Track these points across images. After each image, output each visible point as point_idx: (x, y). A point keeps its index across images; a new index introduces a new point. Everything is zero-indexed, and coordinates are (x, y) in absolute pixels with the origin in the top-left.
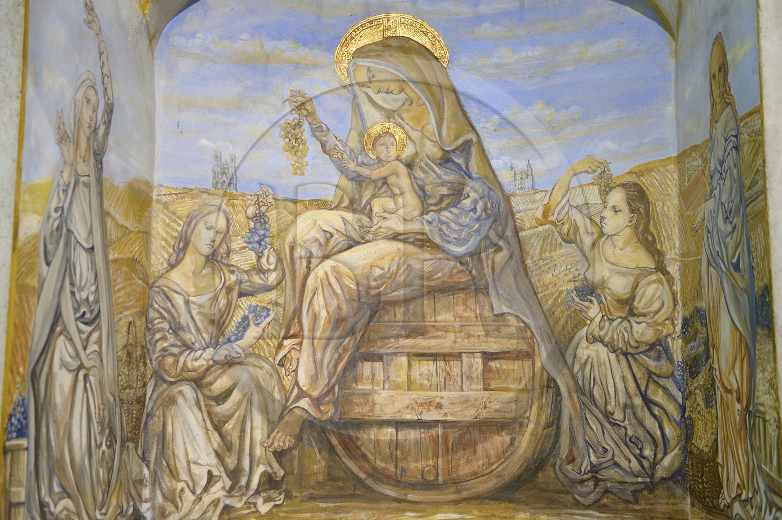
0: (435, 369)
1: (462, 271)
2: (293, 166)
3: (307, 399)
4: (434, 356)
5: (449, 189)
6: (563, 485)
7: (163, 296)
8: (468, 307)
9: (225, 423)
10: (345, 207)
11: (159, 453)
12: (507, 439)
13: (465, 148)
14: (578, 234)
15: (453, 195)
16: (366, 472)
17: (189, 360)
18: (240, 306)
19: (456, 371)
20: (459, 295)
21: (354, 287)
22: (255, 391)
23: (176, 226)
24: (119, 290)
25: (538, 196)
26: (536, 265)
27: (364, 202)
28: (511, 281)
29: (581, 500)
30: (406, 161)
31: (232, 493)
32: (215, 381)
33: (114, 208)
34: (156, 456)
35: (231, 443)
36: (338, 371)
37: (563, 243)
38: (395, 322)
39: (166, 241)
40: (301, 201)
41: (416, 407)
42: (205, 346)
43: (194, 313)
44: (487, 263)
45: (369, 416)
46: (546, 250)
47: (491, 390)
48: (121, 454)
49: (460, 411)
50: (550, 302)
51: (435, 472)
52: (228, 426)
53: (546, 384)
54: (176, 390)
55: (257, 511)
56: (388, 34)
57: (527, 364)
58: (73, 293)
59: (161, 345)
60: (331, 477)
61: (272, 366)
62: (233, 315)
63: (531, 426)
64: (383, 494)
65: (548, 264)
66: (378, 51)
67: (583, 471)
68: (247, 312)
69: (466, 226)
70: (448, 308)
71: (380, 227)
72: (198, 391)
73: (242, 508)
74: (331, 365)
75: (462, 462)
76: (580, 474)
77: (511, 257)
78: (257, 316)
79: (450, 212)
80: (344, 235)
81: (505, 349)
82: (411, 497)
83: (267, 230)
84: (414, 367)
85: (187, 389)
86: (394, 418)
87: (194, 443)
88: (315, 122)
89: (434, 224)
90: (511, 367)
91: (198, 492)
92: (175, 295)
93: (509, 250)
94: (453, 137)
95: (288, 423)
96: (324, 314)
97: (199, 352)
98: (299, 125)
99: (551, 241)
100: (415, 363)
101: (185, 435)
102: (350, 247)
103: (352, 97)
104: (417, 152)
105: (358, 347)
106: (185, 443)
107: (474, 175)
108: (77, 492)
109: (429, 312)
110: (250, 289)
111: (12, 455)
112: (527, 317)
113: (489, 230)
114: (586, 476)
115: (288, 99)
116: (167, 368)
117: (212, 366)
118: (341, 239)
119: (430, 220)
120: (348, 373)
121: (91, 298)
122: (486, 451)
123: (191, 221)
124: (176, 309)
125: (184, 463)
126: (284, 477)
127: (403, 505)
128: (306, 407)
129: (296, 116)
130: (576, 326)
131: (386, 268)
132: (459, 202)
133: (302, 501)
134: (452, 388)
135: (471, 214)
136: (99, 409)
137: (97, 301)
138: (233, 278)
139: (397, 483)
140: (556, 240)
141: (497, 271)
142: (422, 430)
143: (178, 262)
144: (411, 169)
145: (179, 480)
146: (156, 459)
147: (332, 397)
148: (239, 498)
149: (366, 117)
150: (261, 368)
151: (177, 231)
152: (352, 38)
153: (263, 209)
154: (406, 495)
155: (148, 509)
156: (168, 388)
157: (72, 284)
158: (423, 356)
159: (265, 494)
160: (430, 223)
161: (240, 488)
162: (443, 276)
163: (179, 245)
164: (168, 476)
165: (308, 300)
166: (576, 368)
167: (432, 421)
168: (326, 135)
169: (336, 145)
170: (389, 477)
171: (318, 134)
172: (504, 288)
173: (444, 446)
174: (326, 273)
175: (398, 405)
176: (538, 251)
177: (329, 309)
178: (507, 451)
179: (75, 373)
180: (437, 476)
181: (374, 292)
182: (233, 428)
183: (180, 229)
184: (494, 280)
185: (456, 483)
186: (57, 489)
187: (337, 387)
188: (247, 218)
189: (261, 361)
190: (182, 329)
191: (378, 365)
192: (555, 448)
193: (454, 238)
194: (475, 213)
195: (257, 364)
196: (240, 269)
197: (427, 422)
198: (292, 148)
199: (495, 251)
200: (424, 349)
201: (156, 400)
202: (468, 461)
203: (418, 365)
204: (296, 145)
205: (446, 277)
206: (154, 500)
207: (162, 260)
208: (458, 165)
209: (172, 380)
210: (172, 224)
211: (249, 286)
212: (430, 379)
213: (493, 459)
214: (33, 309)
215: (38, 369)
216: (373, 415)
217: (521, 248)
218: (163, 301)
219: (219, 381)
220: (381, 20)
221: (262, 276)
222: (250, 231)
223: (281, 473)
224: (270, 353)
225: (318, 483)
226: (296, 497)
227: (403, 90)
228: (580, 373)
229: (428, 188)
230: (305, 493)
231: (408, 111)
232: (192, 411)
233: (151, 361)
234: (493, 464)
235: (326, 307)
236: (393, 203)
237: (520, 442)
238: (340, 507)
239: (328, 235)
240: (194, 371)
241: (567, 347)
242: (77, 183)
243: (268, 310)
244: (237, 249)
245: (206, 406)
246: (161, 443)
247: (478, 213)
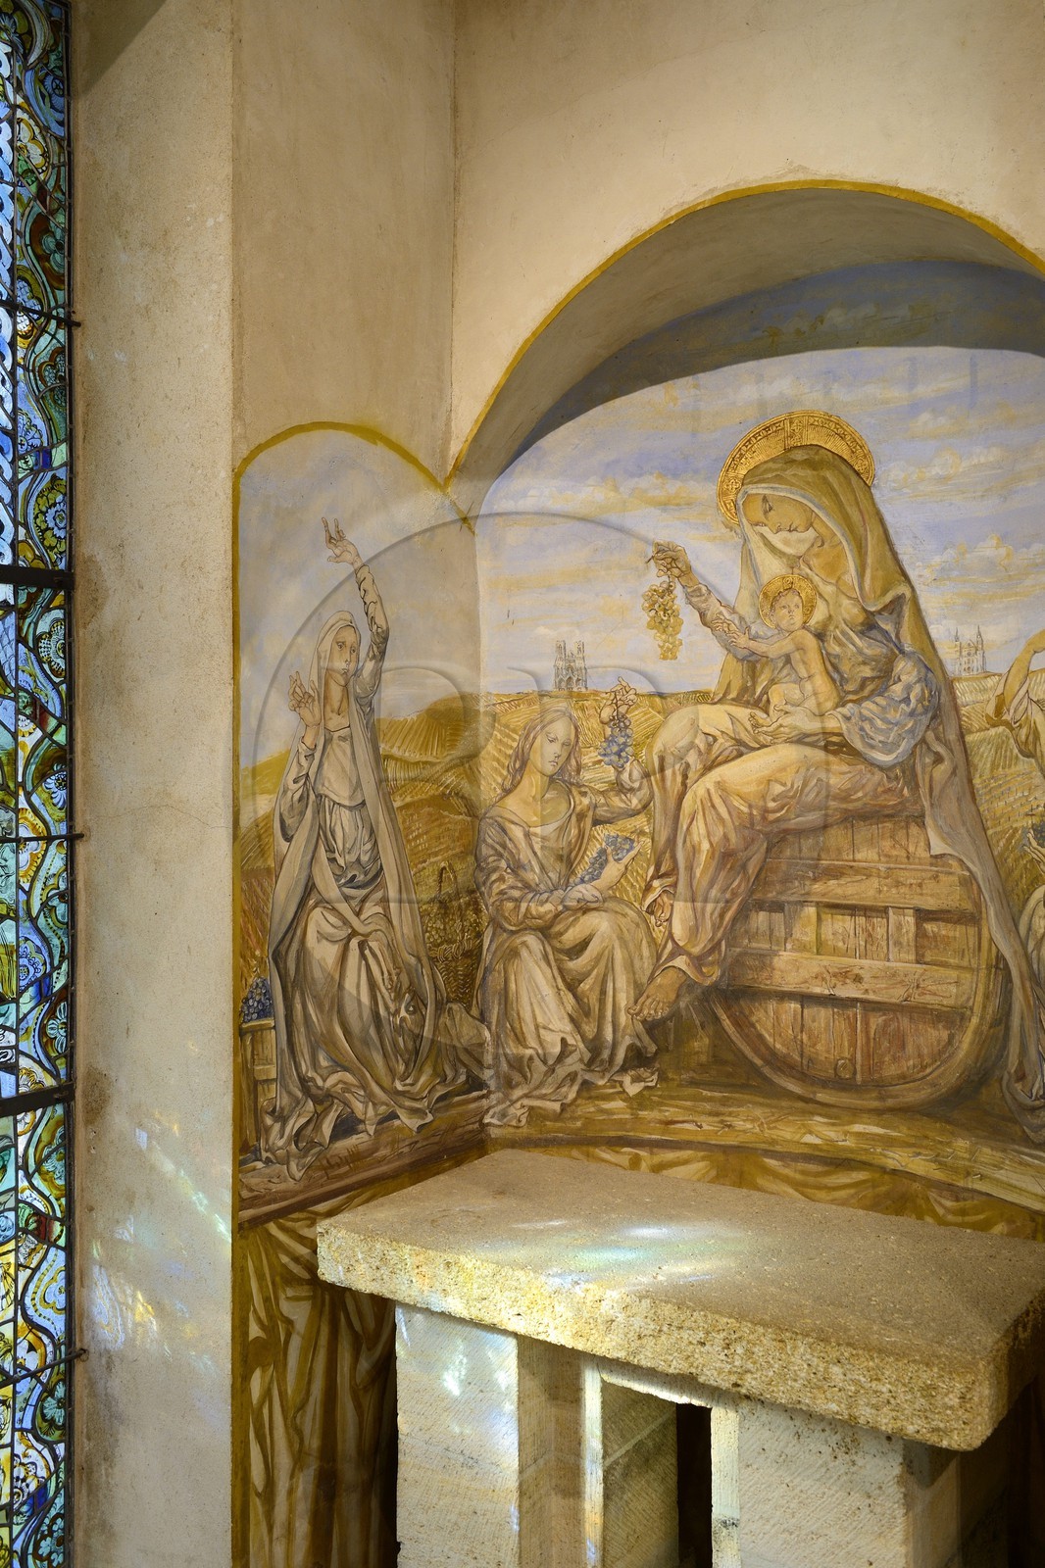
0: (853, 927)
1: (889, 790)
2: (661, 647)
3: (684, 957)
4: (852, 910)
5: (873, 669)
6: (1010, 1110)
7: (497, 828)
8: (897, 842)
9: (581, 982)
10: (733, 699)
11: (501, 1013)
12: (945, 1034)
13: (894, 607)
14: (1038, 745)
15: (878, 677)
16: (762, 1058)
17: (532, 905)
18: (595, 837)
19: (880, 932)
20: (886, 824)
21: (745, 810)
22: (617, 945)
23: (510, 742)
24: (417, 837)
25: (990, 682)
26: (986, 787)
27: (759, 691)
28: (954, 806)
29: (1032, 1135)
30: (816, 629)
31: (593, 1067)
32: (566, 930)
33: (399, 747)
34: (498, 1017)
35: (589, 1006)
36: (725, 923)
37: (1019, 755)
38: (800, 859)
39: (498, 761)
40: (673, 695)
41: (828, 978)
42: (552, 888)
43: (537, 848)
44: (924, 780)
45: (767, 985)
46: (999, 765)
47: (925, 963)
48: (437, 1016)
49: (886, 988)
50: (1001, 844)
51: (852, 1068)
52: (585, 986)
53: (994, 964)
54: (518, 941)
55: (624, 1091)
56: (792, 443)
57: (972, 931)
58: (332, 860)
59: (498, 887)
60: (716, 1059)
61: (639, 913)
62: (586, 849)
63: (975, 1020)
64: (785, 1089)
65: (1000, 786)
66: (777, 470)
67: (1034, 1094)
68: (604, 844)
69: (896, 724)
70: (871, 842)
71: (781, 726)
72: (546, 943)
73: (604, 1087)
74: (716, 914)
75: (887, 1059)
76: (1031, 1098)
77: (954, 773)
78: (616, 850)
79: (874, 702)
80: (732, 738)
81: (945, 907)
82: (821, 1096)
83: (629, 737)
84: (824, 923)
85: (532, 940)
86: (798, 990)
87: (543, 1004)
88: (691, 584)
89: (853, 720)
90: (951, 934)
91: (551, 1062)
92: (512, 826)
93: (952, 761)
94: (879, 592)
95: (660, 986)
96: (705, 846)
97: (546, 895)
98: (669, 590)
99: (1006, 751)
100: (827, 918)
101: (532, 994)
102: (740, 755)
103: (741, 541)
104: (830, 616)
105: (752, 892)
106: (531, 1004)
107: (907, 649)
108: (359, 1065)
109: (846, 846)
110: (609, 815)
111: (253, 1036)
112: (973, 863)
113: (926, 731)
114: (1037, 1102)
115: (653, 557)
116: (507, 915)
117: (561, 912)
118: (728, 744)
119: (849, 714)
120: (738, 926)
121: (365, 858)
122: (918, 1047)
123: (528, 735)
124: (513, 843)
125: (533, 1028)
126: (656, 1053)
127: (811, 1107)
128: (684, 967)
129: (665, 578)
130: (1032, 883)
131: (789, 785)
132: (887, 688)
133: (680, 1086)
134: (875, 956)
135: (903, 705)
136: (390, 974)
137: (376, 858)
138: (586, 801)
139: (803, 1076)
140: (1011, 751)
141: (936, 792)
142: (836, 1010)
143: (514, 786)
144: (823, 641)
145: (526, 1047)
146: (498, 1021)
147: (717, 956)
148: (601, 1074)
149: (761, 568)
150: (624, 915)
151: (511, 747)
152: (742, 456)
153: (623, 709)
154: (815, 1093)
155: (492, 1077)
156: (508, 938)
157: (330, 850)
158: (836, 907)
159: (633, 1072)
160: (848, 719)
161: (602, 1061)
162: (865, 795)
163: (514, 765)
164: (513, 1041)
165: (685, 827)
166: (1031, 945)
167: (849, 999)
168: (706, 600)
169: (721, 613)
170: (792, 1067)
171: (694, 600)
172: (945, 818)
173: (863, 1035)
174: (708, 791)
175: (804, 974)
176: (989, 765)
177: (712, 840)
178: (944, 1052)
179: (342, 943)
180: (855, 1073)
181: (772, 817)
182: (591, 989)
183: (515, 745)
184: (932, 805)
185: (878, 1086)
186: (324, 1062)
187: (723, 942)
188: (602, 722)
189: (624, 906)
190: (523, 867)
191: (778, 917)
192: (1002, 1056)
193: (880, 742)
194: (908, 705)
195: (618, 910)
196: (594, 789)
197: (842, 999)
198: (660, 623)
199: (934, 762)
200: (839, 899)
201: (495, 952)
202: (895, 1059)
203: (830, 920)
204: (665, 618)
205: (868, 797)
206: (498, 1067)
207: (494, 785)
208: (885, 633)
209: (514, 928)
210: (505, 740)
211: (606, 811)
212: (846, 940)
213: (927, 1060)
214: (269, 890)
215: (283, 949)
216: (771, 984)
217: (967, 759)
218: (498, 835)
219: (571, 931)
220: (782, 424)
221: (624, 797)
222: (606, 740)
223: (653, 1048)
224: (635, 897)
225: (701, 1065)
226: (673, 1080)
227: (811, 525)
228: (1035, 952)
229: (845, 667)
230: (685, 1076)
231: (817, 555)
232: (539, 966)
233: (486, 906)
234: (926, 1067)
235: (708, 836)
236: (798, 691)
237: (960, 1042)
238: (728, 1098)
239: (711, 739)
240: (540, 918)
241: (1021, 912)
242: (328, 741)
243: (632, 841)
244: (590, 764)
245: (556, 960)
246: (503, 1002)
247: (913, 705)
